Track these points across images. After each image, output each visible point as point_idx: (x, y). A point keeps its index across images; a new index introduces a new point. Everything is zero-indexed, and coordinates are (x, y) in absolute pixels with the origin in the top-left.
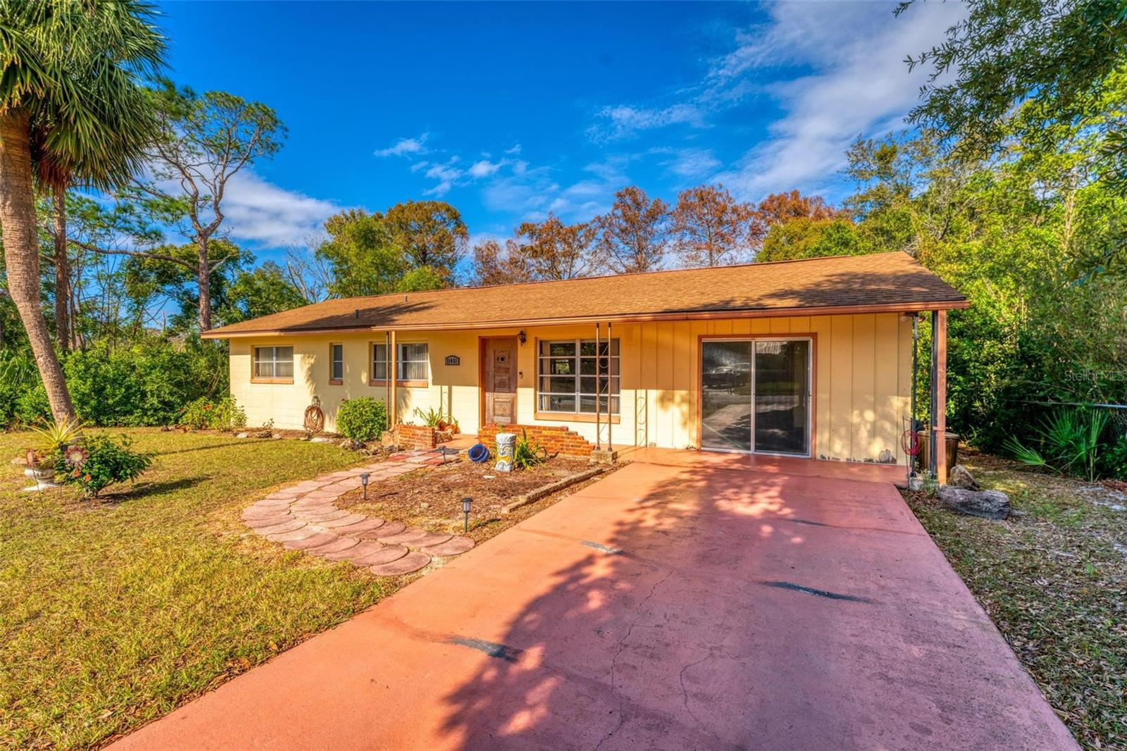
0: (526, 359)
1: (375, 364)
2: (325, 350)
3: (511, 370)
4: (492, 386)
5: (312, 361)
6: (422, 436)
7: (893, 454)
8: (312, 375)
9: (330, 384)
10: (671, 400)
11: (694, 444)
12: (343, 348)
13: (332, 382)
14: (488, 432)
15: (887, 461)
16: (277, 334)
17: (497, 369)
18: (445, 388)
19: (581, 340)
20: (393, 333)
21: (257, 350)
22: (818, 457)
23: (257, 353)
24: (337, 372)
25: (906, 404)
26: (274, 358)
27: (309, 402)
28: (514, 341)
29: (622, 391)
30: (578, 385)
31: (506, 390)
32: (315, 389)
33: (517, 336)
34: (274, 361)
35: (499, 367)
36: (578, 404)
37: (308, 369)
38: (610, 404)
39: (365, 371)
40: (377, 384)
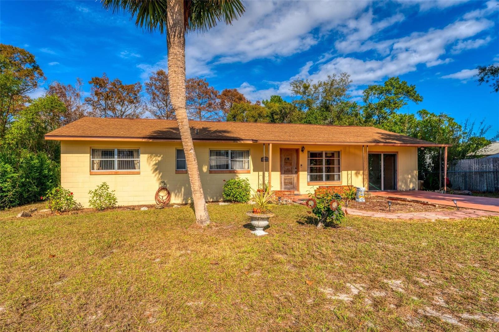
0: (304, 159)
3: (293, 164)
4: (283, 171)
5: (160, 159)
6: (288, 195)
7: (415, 187)
8: (158, 168)
9: (176, 173)
10: (359, 173)
11: (367, 190)
13: (177, 172)
15: (413, 190)
16: (144, 140)
18: (261, 173)
19: (325, 151)
20: (271, 145)
21: (93, 151)
22: (399, 190)
23: (93, 153)
24: (181, 165)
25: (417, 172)
26: (116, 157)
27: (158, 185)
28: (297, 150)
29: (343, 172)
30: (324, 170)
31: (290, 173)
32: (161, 177)
33: (299, 149)
34: (116, 159)
35: (286, 163)
36: (324, 178)
37: (156, 164)
38: (336, 177)
39: (206, 165)
40: (216, 172)
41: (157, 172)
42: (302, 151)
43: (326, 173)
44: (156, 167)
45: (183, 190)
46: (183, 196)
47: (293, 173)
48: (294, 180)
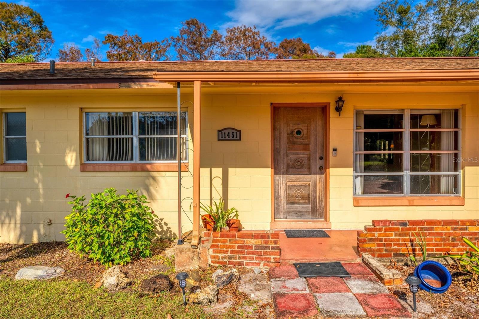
1: (88, 140)
3: (311, 146)
4: (283, 167)
6: (257, 247)
12: (26, 114)
13: (3, 167)
14: (376, 235)
17: (292, 143)
19: (411, 110)
24: (14, 151)
28: (324, 109)
29: (467, 168)
30: (406, 162)
31: (305, 170)
33: (329, 103)
35: (294, 143)
36: (407, 185)
38: (445, 184)
39: (74, 150)
40: (96, 169)
42: (338, 109)
43: (411, 171)
45: (19, 211)
46: (18, 225)
47: (313, 169)
48: (315, 191)
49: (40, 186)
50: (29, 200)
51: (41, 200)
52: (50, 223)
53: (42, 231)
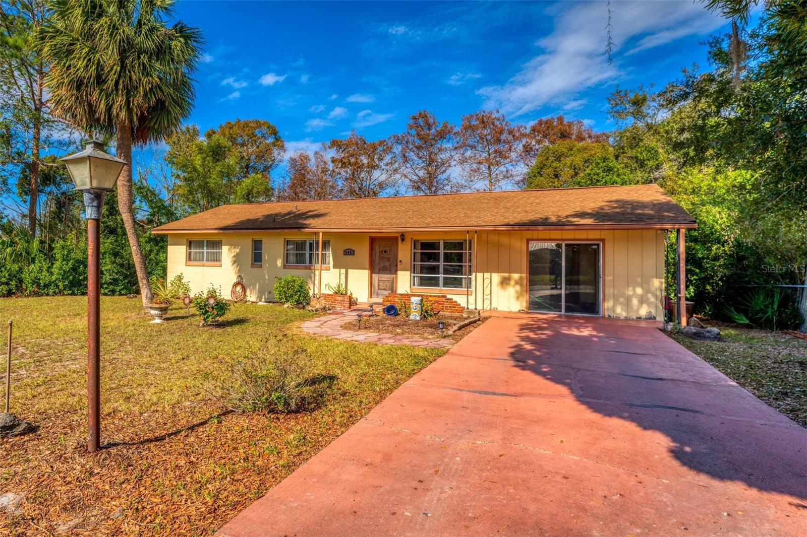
0: (405, 252)
1: (287, 253)
2: (248, 243)
3: (391, 259)
4: (377, 270)
5: (238, 250)
7: (654, 314)
8: (237, 260)
9: (252, 267)
10: (509, 281)
11: (524, 308)
12: (263, 242)
13: (253, 266)
14: (389, 298)
15: (650, 318)
17: (381, 258)
18: (343, 271)
19: (444, 240)
21: (190, 242)
22: (607, 316)
23: (190, 244)
24: (257, 258)
25: (661, 283)
26: (205, 248)
27: (234, 279)
29: (477, 274)
30: (441, 270)
31: (388, 272)
32: (239, 270)
33: (398, 238)
34: (205, 251)
36: (441, 282)
37: (234, 256)
38: (464, 282)
39: (280, 258)
40: (290, 267)
41: (236, 265)
42: (403, 240)
43: (444, 274)
44: (234, 259)
46: (257, 293)
47: (392, 272)
49: (266, 275)
50: (261, 282)
51: (267, 282)
52: (270, 293)
53: (266, 297)
